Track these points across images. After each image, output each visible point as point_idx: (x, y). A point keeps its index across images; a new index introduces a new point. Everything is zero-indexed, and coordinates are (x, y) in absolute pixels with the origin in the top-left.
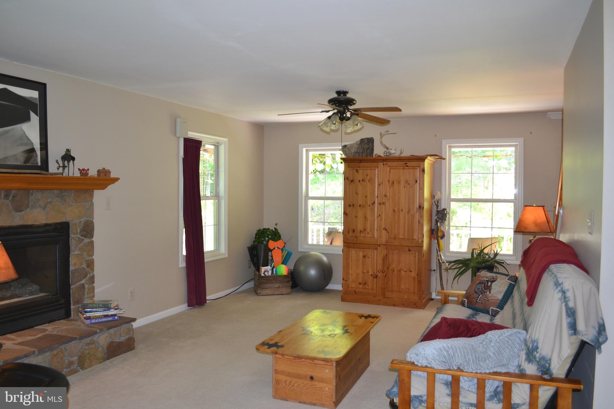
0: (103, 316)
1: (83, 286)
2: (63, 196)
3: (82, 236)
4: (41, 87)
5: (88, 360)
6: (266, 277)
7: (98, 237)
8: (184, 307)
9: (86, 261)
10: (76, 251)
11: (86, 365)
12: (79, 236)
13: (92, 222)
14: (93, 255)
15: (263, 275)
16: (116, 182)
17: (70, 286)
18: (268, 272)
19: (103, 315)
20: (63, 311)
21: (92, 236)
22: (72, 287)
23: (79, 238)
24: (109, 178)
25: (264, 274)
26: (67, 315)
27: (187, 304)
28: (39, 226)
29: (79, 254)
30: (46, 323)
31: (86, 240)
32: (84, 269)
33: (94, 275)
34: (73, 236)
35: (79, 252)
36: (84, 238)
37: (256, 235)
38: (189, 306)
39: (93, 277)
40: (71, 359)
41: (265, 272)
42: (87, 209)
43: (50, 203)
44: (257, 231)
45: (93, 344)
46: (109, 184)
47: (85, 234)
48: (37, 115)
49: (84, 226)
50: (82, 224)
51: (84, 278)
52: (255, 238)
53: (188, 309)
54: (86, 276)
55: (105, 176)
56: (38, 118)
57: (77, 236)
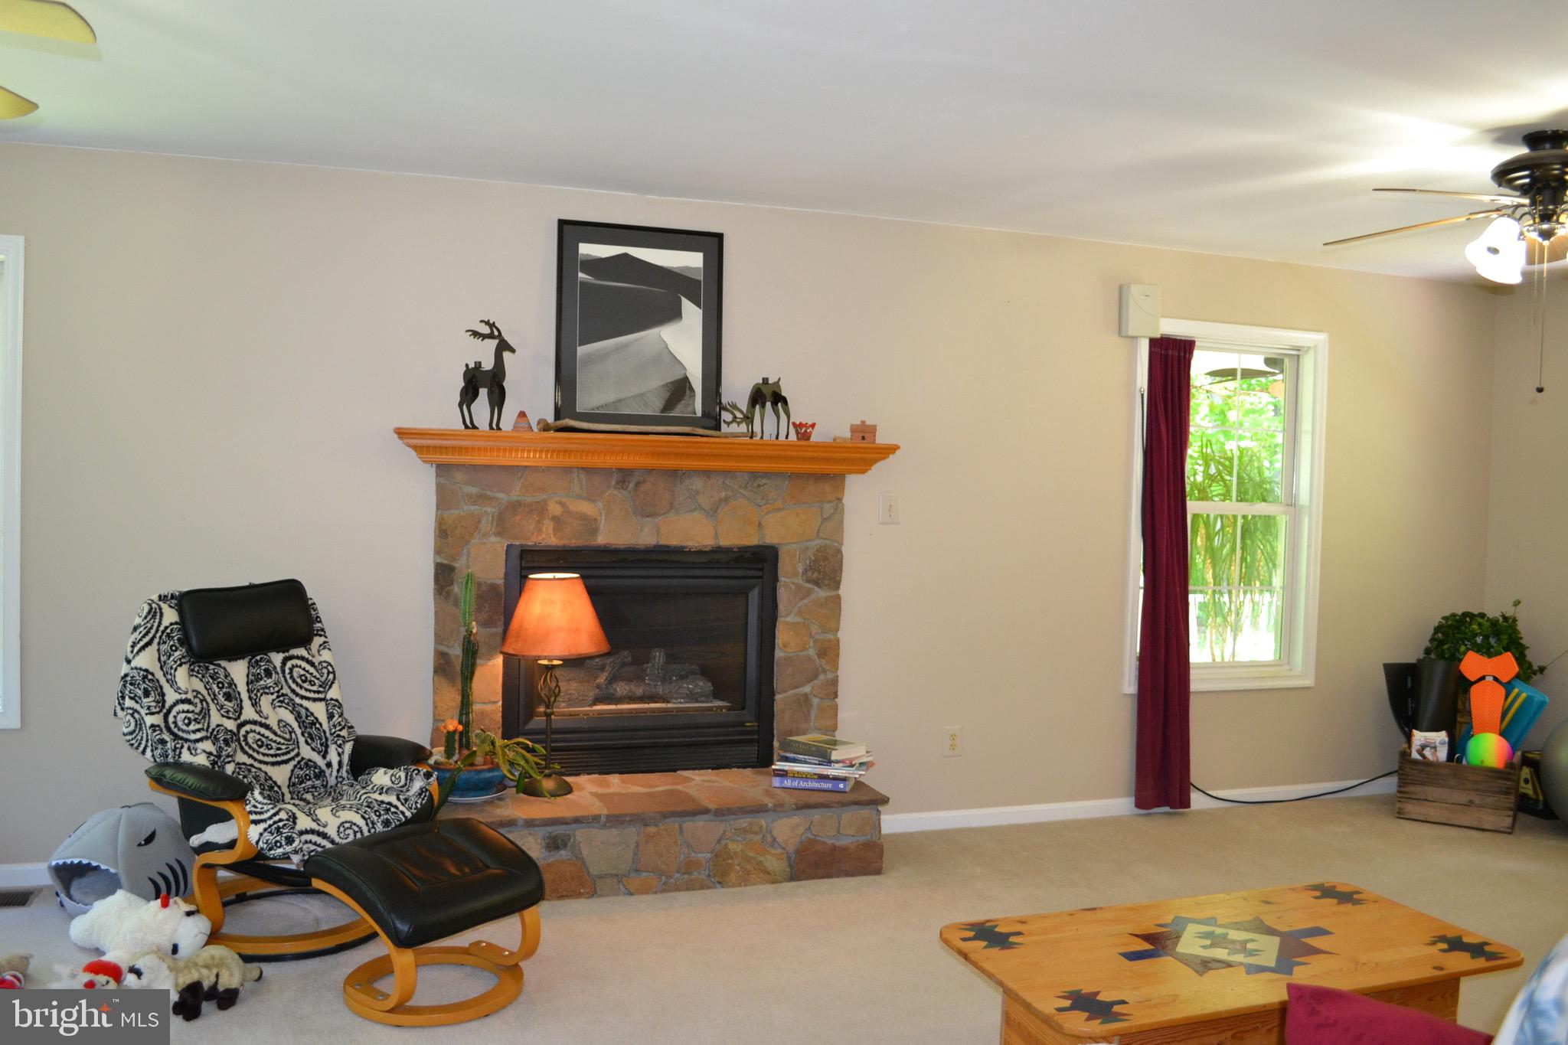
0: (817, 777)
1: (805, 700)
2: (759, 486)
3: (808, 581)
4: (711, 244)
5: (737, 867)
6: (1425, 763)
7: (852, 588)
8: (1122, 805)
9: (816, 641)
10: (793, 615)
11: (733, 877)
12: (800, 582)
13: (839, 552)
14: (837, 630)
15: (1415, 755)
16: (891, 456)
17: (773, 694)
18: (1435, 748)
19: (815, 774)
20: (753, 750)
21: (836, 584)
22: (778, 697)
23: (797, 586)
24: (873, 445)
25: (1420, 752)
26: (763, 760)
27: (1132, 800)
28: (700, 552)
29: (798, 624)
30: (708, 768)
31: (821, 594)
32: (809, 659)
33: (837, 676)
34: (783, 579)
35: (800, 620)
36: (816, 588)
37: (1437, 630)
38: (1140, 804)
39: (835, 682)
40: (694, 854)
41: (1423, 747)
42: (826, 519)
43: (725, 501)
44: (1443, 618)
45: (755, 833)
46: (875, 461)
47: (817, 577)
48: (698, 305)
49: (813, 559)
50: (810, 553)
51: (809, 682)
52: (1432, 640)
53: (1137, 813)
54: (815, 676)
55: (863, 441)
56: (701, 311)
57: (795, 581)
